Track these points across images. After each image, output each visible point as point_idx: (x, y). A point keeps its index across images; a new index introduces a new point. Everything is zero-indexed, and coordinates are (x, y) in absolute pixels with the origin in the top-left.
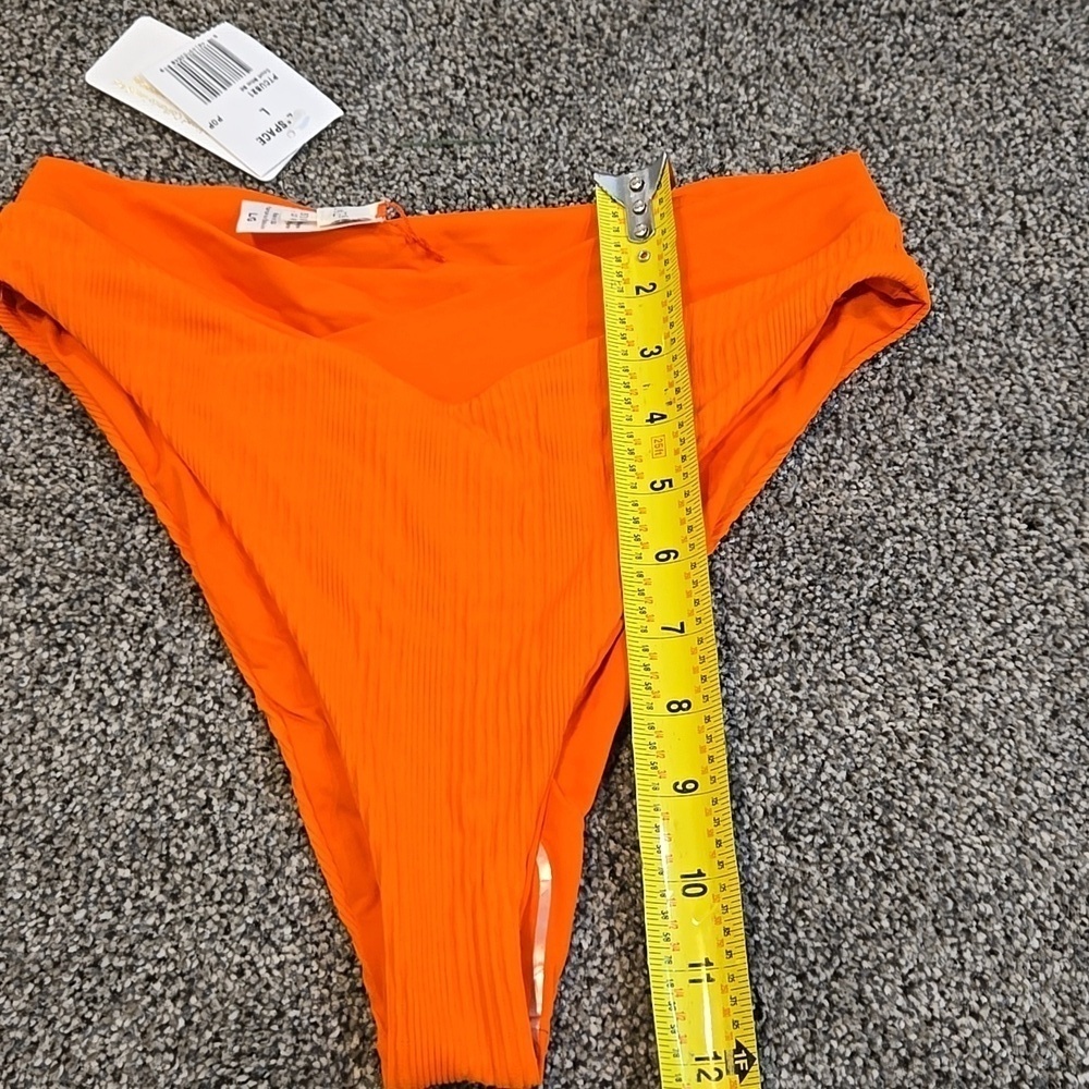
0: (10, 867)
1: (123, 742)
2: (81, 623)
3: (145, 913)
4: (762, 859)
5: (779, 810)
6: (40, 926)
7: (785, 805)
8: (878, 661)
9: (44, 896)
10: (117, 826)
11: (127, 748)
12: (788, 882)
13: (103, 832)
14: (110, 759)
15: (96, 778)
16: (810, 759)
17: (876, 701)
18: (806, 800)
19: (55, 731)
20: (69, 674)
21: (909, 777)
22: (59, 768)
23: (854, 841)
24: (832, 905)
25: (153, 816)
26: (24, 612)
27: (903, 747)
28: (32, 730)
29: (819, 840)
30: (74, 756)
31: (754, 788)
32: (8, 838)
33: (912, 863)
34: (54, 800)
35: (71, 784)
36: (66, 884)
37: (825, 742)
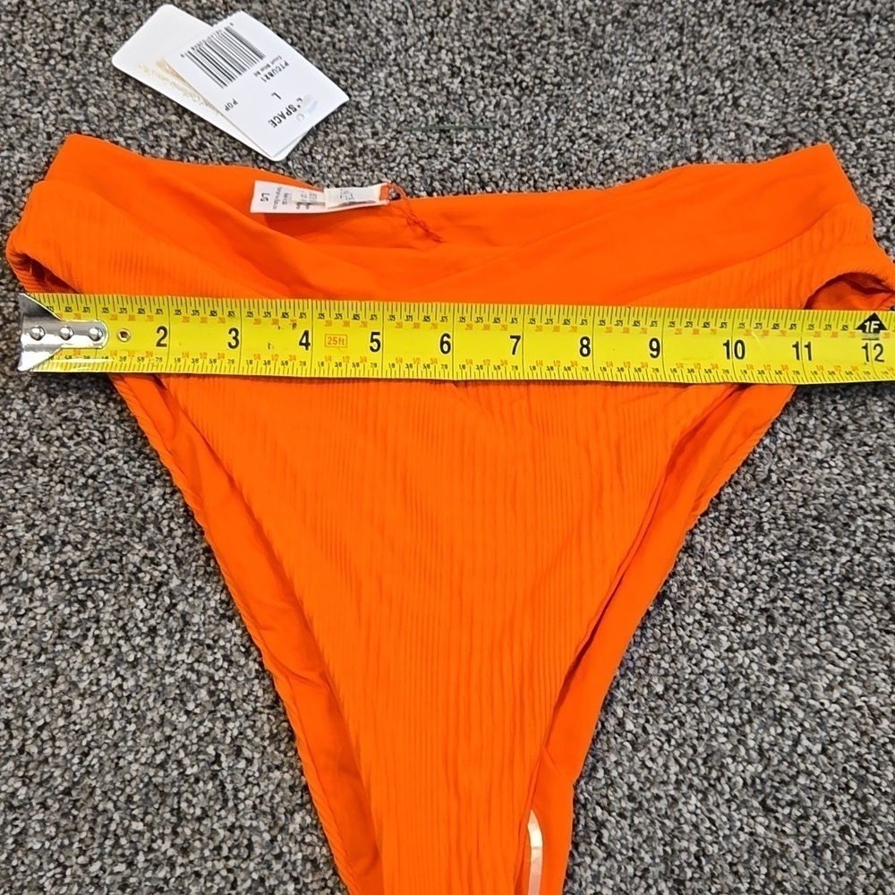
0: (30, 818)
1: (138, 697)
2: (100, 581)
3: (156, 866)
4: (741, 829)
5: (758, 781)
6: (58, 876)
7: (764, 776)
8: (851, 636)
9: (62, 846)
10: (132, 779)
11: (142, 703)
12: (766, 853)
13: (118, 784)
14: (125, 713)
15: (112, 732)
16: (787, 731)
17: (849, 676)
18: (784, 772)
19: (74, 684)
20: (88, 629)
21: (882, 753)
22: (78, 721)
23: (830, 814)
24: (810, 878)
25: (166, 770)
26: (47, 568)
27: (876, 723)
28: (54, 684)
29: (797, 812)
30: (92, 709)
31: (734, 758)
32: (29, 788)
33: (886, 838)
34: (73, 752)
35: (89, 737)
36: (83, 835)
37: (801, 715)
